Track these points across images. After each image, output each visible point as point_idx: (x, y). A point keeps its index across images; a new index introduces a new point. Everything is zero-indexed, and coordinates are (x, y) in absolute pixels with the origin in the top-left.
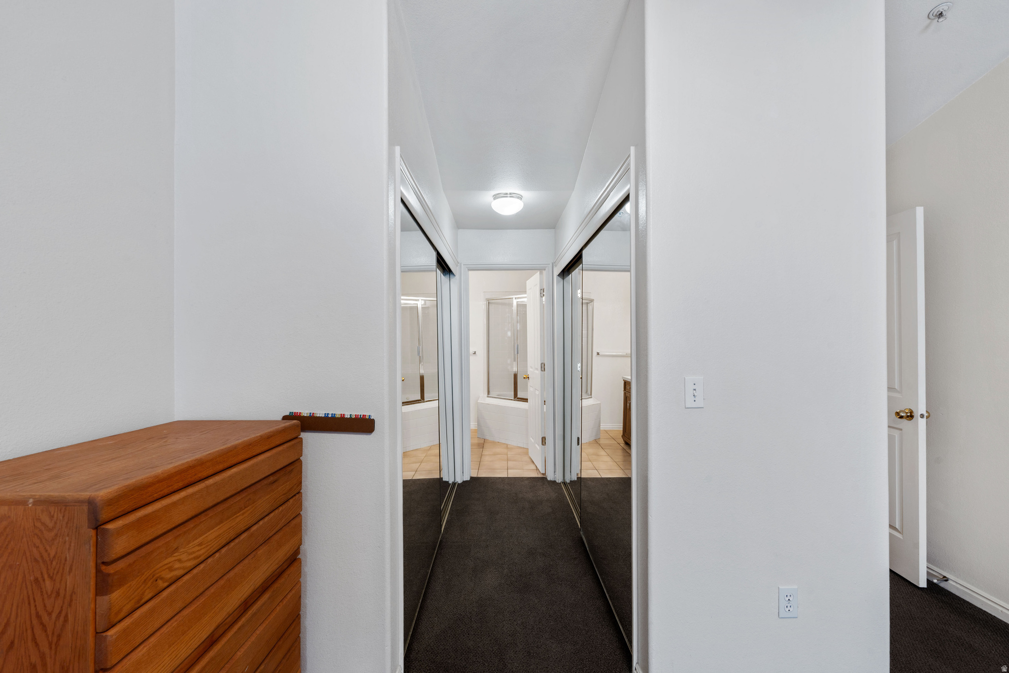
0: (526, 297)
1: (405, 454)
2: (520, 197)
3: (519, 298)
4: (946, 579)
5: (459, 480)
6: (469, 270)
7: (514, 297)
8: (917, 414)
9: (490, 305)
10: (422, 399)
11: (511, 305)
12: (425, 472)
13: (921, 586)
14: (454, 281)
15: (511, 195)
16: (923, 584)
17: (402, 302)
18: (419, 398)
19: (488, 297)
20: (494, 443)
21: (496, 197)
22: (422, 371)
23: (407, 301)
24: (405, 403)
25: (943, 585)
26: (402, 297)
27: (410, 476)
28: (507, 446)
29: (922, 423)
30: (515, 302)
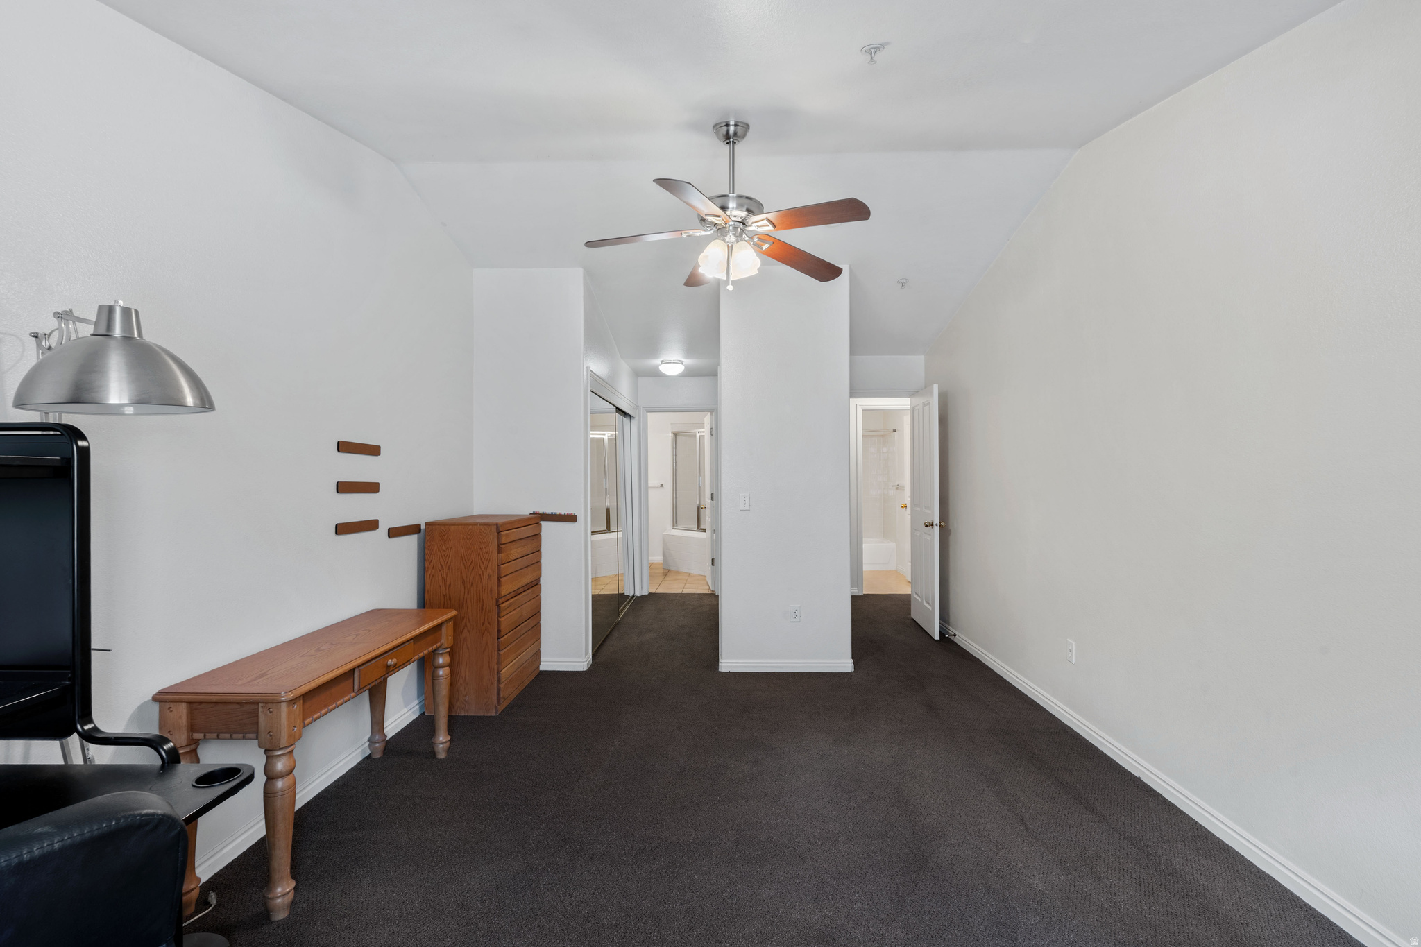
0: (704, 432)
1: (594, 580)
2: (682, 362)
3: (701, 432)
4: (955, 635)
5: (638, 594)
6: (647, 412)
7: (697, 431)
8: (934, 524)
9: (677, 437)
10: (608, 529)
11: (696, 436)
12: (610, 589)
13: (936, 639)
14: (634, 423)
15: (675, 362)
16: (937, 637)
17: (592, 436)
18: (605, 529)
19: (675, 430)
20: (678, 573)
21: (662, 362)
22: (608, 504)
23: (595, 435)
24: (594, 533)
25: (952, 638)
26: (591, 432)
27: (597, 592)
28: (689, 575)
29: (937, 529)
30: (698, 435)
